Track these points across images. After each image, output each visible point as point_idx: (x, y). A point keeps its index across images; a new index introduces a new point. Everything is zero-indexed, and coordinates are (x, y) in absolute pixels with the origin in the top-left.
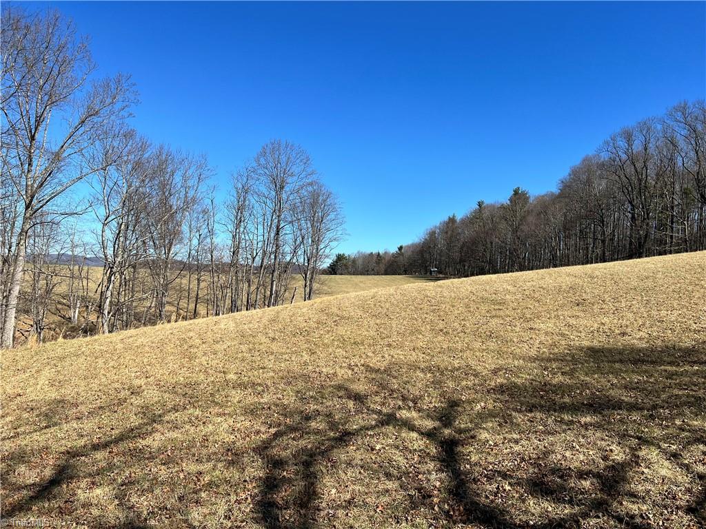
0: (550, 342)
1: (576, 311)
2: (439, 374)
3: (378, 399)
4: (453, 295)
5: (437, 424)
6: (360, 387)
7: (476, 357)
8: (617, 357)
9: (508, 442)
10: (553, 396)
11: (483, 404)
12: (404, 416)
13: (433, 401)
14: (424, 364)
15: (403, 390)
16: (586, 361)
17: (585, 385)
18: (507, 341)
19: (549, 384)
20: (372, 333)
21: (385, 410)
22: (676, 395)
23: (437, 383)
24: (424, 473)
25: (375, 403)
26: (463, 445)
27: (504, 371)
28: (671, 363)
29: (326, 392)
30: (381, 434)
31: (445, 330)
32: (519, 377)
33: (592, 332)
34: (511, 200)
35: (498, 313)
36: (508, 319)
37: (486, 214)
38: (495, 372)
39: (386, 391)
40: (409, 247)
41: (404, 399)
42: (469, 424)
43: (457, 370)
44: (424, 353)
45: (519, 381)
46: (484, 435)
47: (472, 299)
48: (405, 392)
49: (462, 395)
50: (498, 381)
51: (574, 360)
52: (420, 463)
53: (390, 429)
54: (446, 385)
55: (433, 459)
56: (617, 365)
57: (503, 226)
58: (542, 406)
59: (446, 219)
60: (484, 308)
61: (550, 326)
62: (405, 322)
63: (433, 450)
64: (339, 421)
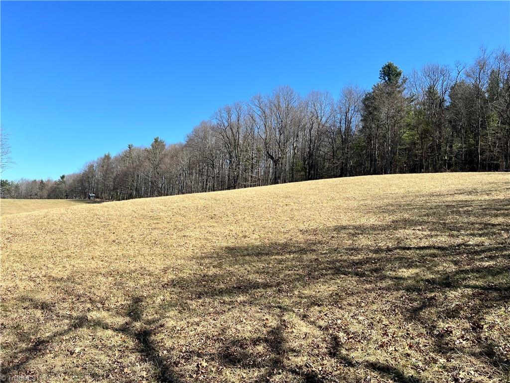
0: (200, 244)
1: (212, 222)
2: (119, 278)
3: (66, 305)
4: (118, 213)
5: (128, 319)
6: (45, 296)
7: (148, 260)
8: (245, 252)
9: (191, 325)
10: (212, 284)
11: (162, 297)
12: (94, 317)
13: (119, 300)
14: (104, 270)
15: (89, 294)
16: (227, 256)
17: (231, 274)
18: (169, 247)
19: (207, 276)
20: (50, 247)
21: (75, 314)
22: (288, 274)
23: (119, 285)
24: (128, 366)
25: (64, 308)
26: (155, 334)
27: (172, 269)
28: (278, 254)
29: (9, 305)
30: (77, 338)
31: (117, 241)
32: (184, 273)
33: (225, 236)
34: (152, 146)
35: (157, 226)
36: (166, 230)
37: (134, 154)
38: (165, 270)
39: (73, 297)
40: (70, 176)
41: (92, 301)
42: (155, 315)
43: (134, 272)
44: (103, 261)
45: (185, 276)
46: (171, 323)
47: (135, 215)
48: (91, 296)
49: (143, 292)
50: (170, 277)
51: (219, 256)
52: (121, 358)
53: (84, 331)
54: (127, 285)
55: (133, 351)
56: (247, 258)
57: (147, 163)
58: (207, 293)
59: (103, 156)
60: (145, 222)
61: (197, 233)
62: (80, 236)
63: (131, 344)
64: (29, 331)
